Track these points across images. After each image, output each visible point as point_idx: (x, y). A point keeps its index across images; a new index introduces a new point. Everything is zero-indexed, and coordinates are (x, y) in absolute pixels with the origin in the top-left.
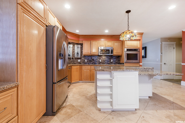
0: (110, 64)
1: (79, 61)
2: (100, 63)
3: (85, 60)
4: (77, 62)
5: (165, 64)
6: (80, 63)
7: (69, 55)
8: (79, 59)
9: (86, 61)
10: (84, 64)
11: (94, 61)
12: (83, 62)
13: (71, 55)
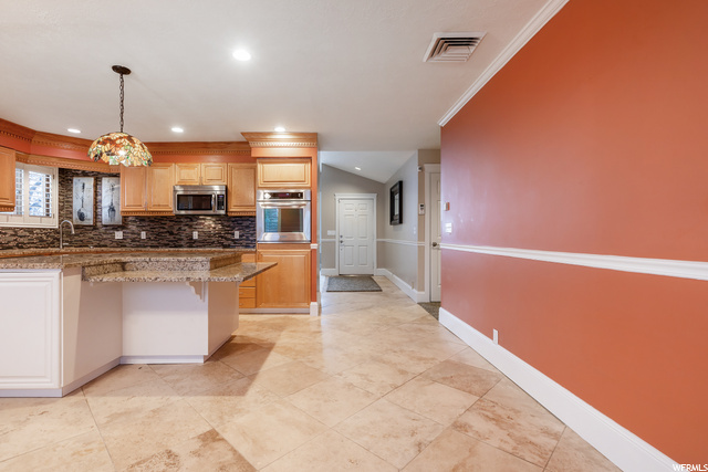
0: (229, 246)
1: (119, 235)
2: (191, 243)
3: (139, 234)
4: (112, 240)
5: (435, 245)
6: (120, 244)
7: (82, 217)
8: (116, 228)
9: (143, 235)
10: (138, 246)
11: (171, 238)
12: (133, 240)
13: (89, 214)
